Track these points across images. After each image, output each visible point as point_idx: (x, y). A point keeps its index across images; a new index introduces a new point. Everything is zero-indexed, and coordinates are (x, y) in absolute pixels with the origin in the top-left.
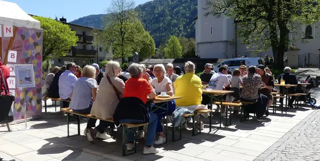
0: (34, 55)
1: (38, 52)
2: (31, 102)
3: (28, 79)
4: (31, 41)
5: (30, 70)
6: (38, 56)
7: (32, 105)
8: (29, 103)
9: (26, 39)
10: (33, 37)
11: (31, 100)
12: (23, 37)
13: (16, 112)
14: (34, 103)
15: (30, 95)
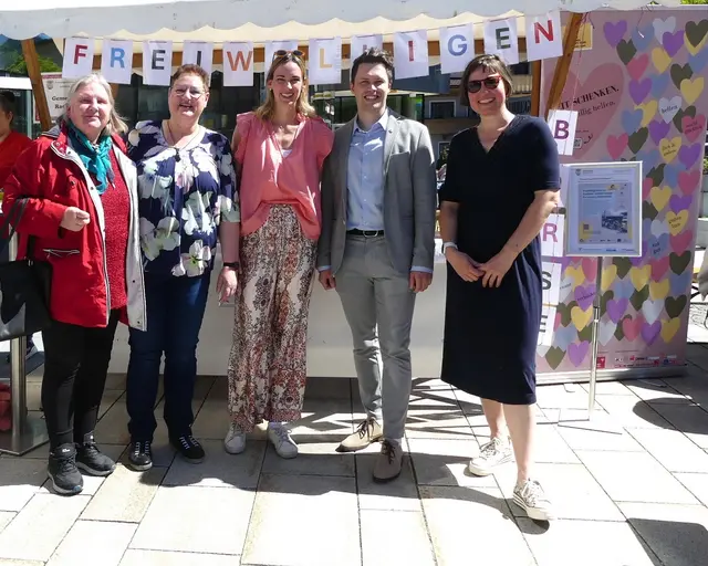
0: (669, 117)
1: (690, 103)
2: (638, 307)
3: (616, 223)
4: (661, 61)
5: (626, 185)
6: (686, 120)
7: (641, 319)
8: (631, 310)
9: (637, 56)
10: (671, 44)
11: (639, 297)
12: (626, 51)
13: (576, 341)
14: (652, 311)
15: (640, 277)
